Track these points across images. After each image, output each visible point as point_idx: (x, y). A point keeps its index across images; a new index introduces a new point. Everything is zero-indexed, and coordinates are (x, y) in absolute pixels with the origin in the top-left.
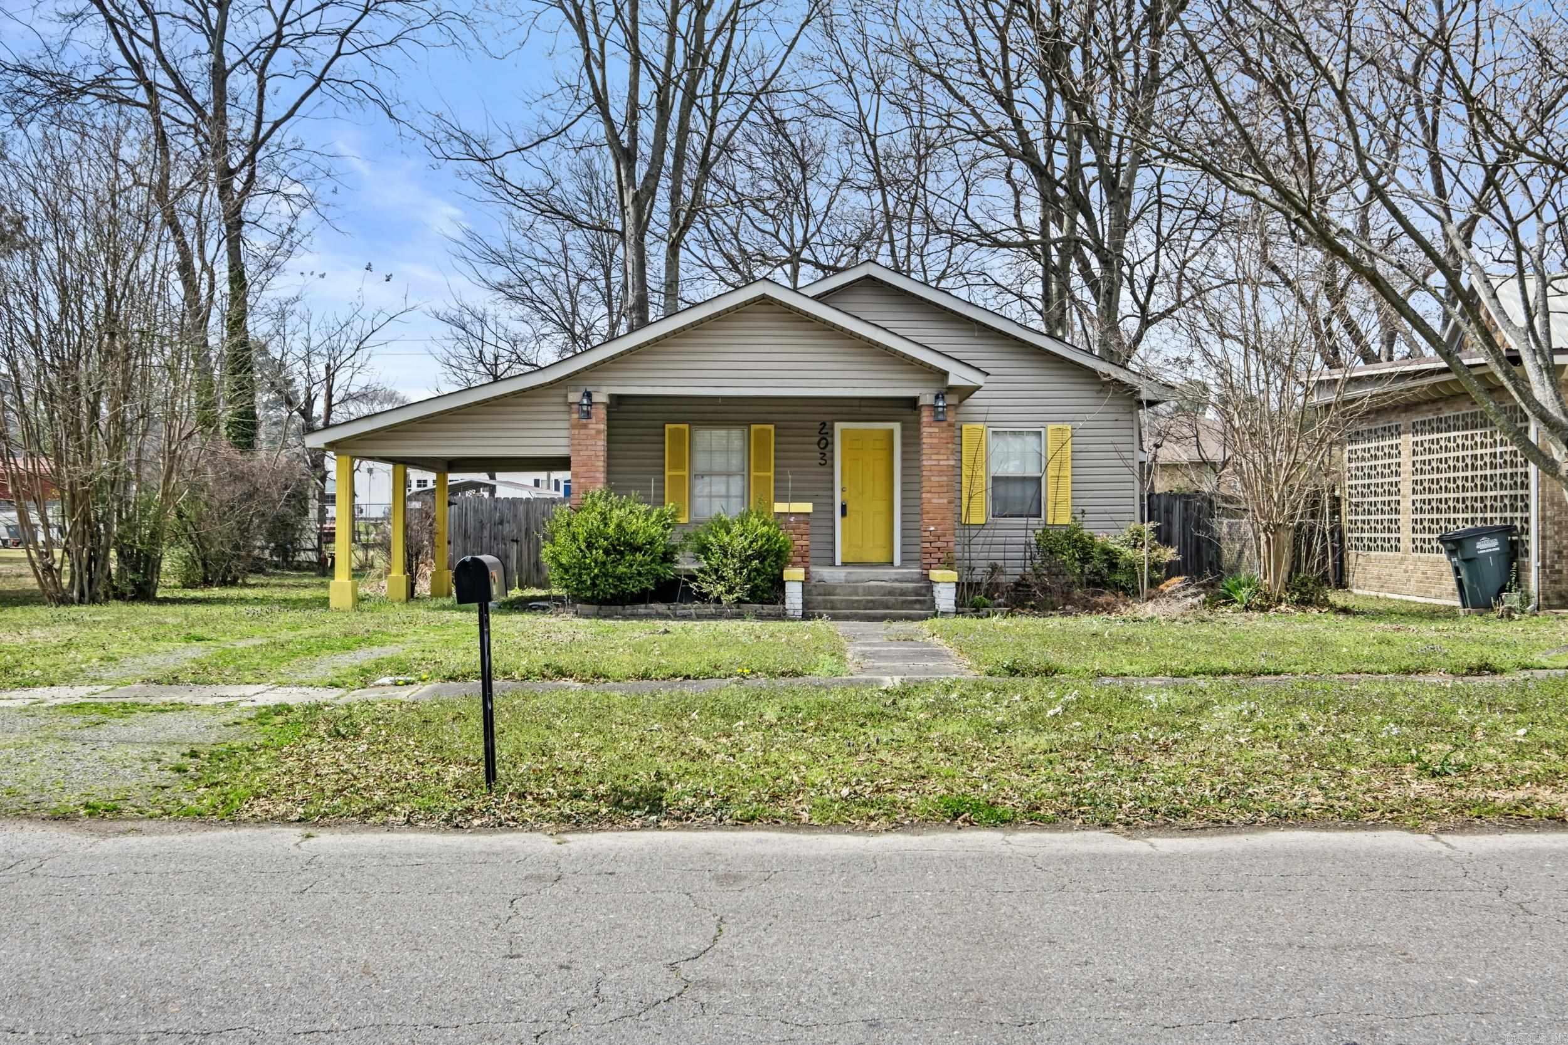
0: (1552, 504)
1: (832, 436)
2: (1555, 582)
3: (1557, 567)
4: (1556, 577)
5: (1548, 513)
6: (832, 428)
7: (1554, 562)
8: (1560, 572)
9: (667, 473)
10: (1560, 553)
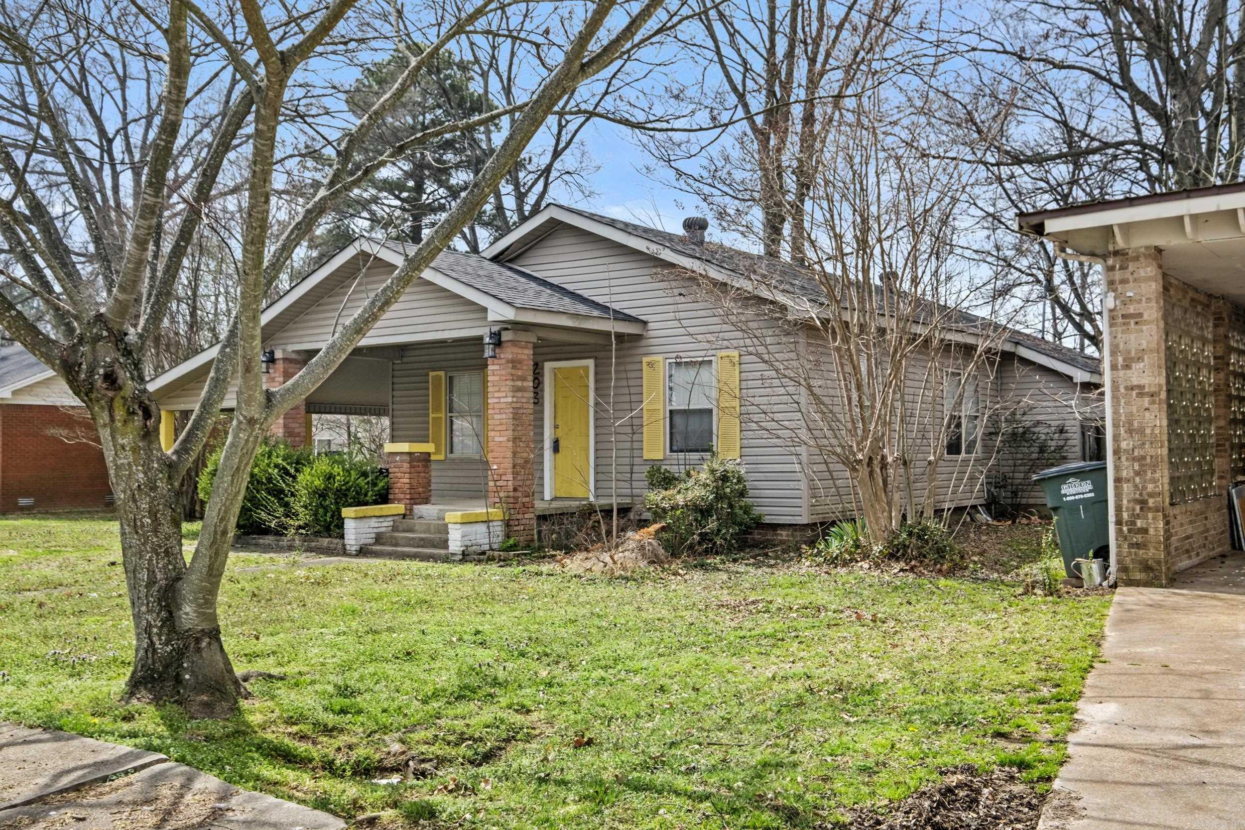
0: (1130, 431)
1: (543, 376)
2: (1138, 545)
3: (1139, 523)
4: (1138, 538)
5: (1124, 445)
6: (543, 368)
7: (1134, 516)
8: (1145, 531)
9: (431, 415)
10: (1143, 503)
